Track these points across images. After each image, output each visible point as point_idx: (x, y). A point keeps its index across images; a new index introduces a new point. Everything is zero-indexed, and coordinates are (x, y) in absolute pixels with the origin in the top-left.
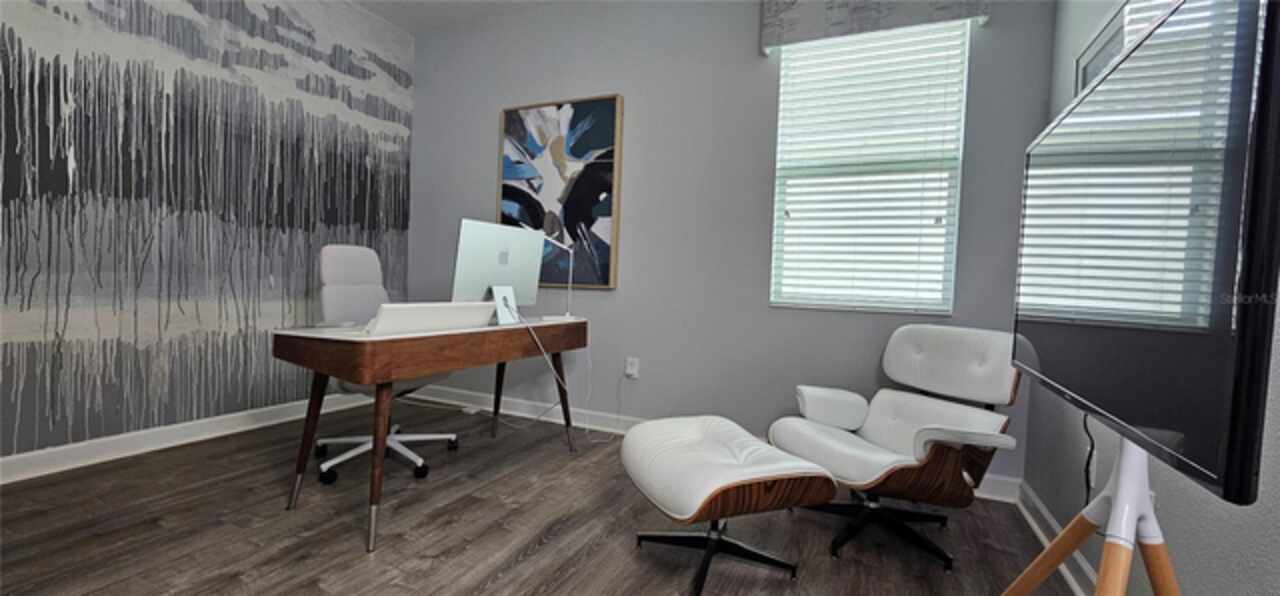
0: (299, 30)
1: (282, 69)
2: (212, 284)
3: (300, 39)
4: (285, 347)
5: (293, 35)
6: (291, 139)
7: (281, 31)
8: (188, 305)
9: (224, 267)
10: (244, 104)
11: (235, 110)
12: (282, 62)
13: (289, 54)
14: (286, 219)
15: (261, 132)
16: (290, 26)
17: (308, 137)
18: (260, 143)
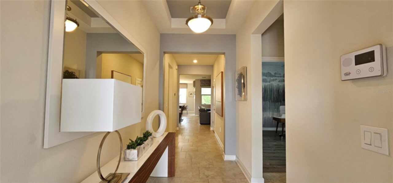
0: (278, 74)
1: (276, 80)
2: (268, 110)
3: (279, 75)
4: (274, 119)
5: (278, 75)
6: (278, 90)
7: (276, 75)
8: (266, 113)
9: (270, 108)
10: (272, 87)
11: (271, 87)
12: (276, 79)
13: (277, 78)
14: (277, 101)
15: (274, 90)
16: (277, 74)
17: (280, 89)
18: (274, 91)
